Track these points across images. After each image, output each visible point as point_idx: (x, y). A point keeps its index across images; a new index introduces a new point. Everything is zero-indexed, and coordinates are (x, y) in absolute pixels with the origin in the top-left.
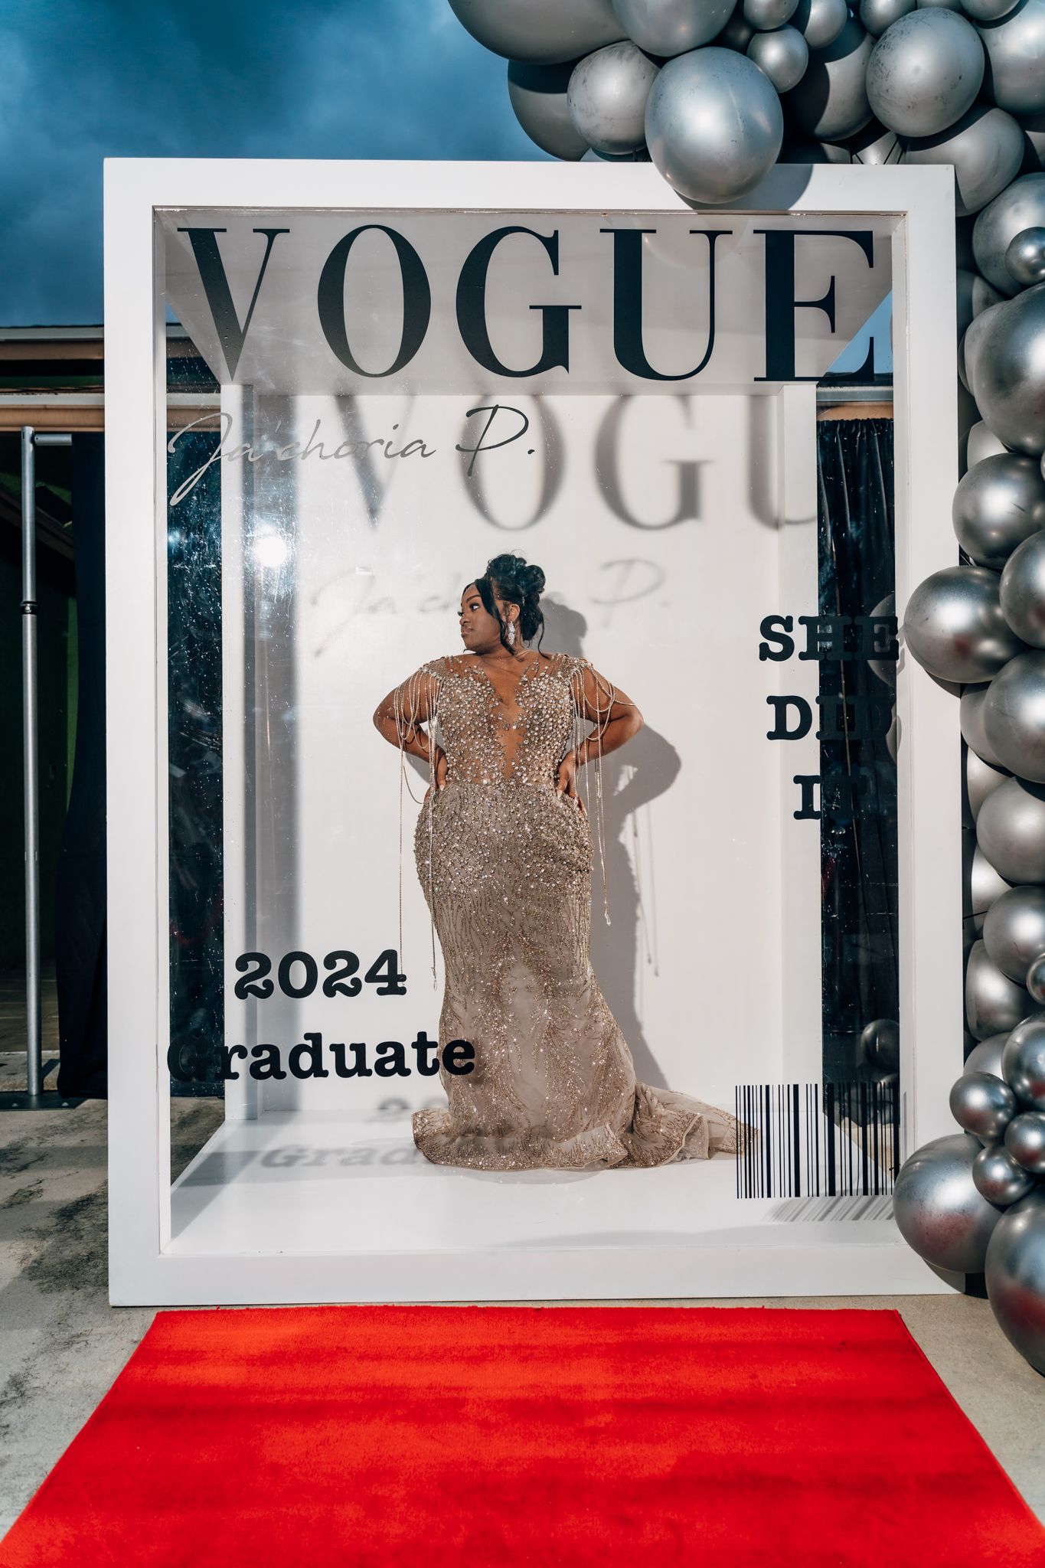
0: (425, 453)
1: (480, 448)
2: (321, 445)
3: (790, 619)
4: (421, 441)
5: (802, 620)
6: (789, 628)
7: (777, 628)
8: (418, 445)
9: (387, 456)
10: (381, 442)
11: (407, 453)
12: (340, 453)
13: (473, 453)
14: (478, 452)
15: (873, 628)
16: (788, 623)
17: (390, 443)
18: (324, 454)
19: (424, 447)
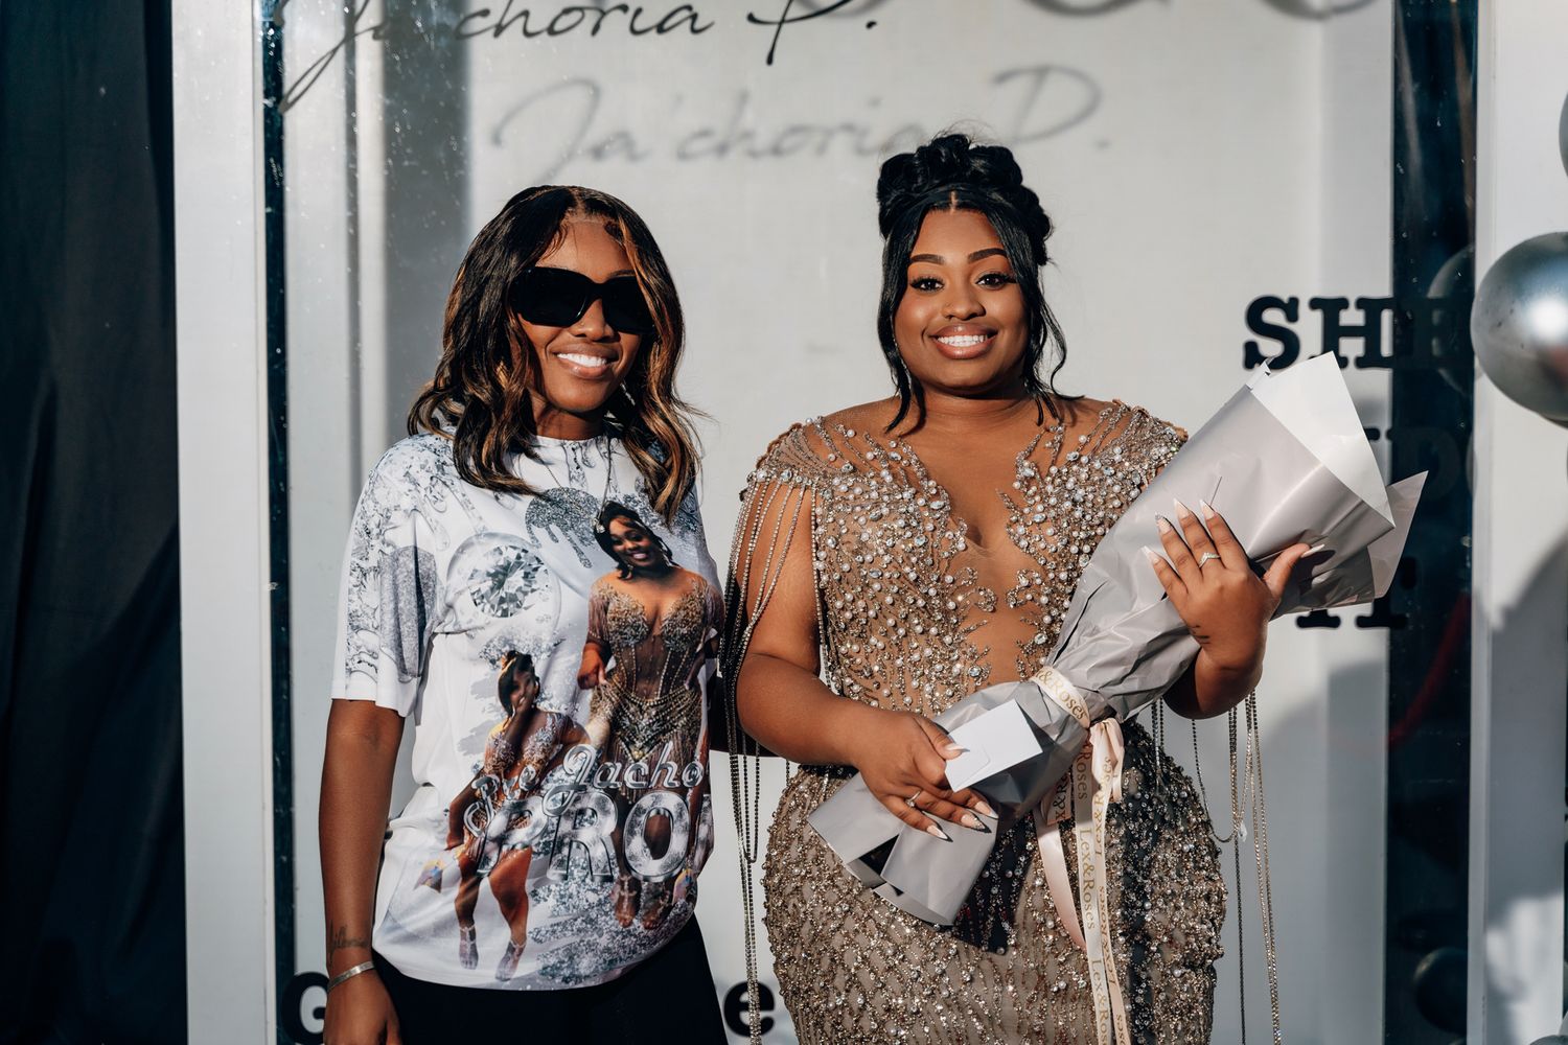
0: (698, 25)
1: (788, 17)
2: (526, 14)
3: (1294, 301)
4: (689, 8)
5: (1315, 303)
6: (1292, 315)
7: (1273, 317)
8: (685, 13)
9: (634, 32)
10: (624, 8)
11: (667, 25)
12: (558, 27)
13: (775, 27)
14: (785, 27)
15: (1430, 317)
16: (1291, 308)
17: (639, 11)
18: (530, 29)
19: (694, 17)
